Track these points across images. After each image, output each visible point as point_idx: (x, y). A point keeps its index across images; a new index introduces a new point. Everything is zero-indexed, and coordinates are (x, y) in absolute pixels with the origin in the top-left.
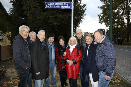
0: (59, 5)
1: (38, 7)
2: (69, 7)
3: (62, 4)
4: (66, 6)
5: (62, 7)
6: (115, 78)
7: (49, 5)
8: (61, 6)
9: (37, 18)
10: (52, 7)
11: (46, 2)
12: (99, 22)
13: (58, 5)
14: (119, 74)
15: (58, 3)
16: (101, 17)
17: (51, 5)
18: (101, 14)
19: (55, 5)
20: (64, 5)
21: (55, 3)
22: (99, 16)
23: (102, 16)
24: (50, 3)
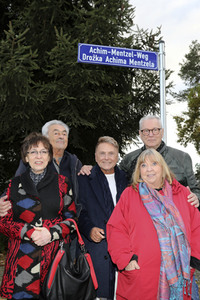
0: (123, 58)
2: (153, 66)
3: (130, 55)
4: (144, 60)
5: (131, 62)
7: (91, 54)
8: (127, 59)
10: (101, 59)
11: (81, 45)
12: (179, 141)
13: (120, 57)
15: (120, 50)
17: (99, 55)
18: (184, 113)
19: (110, 56)
20: (136, 59)
21: (109, 50)
22: (178, 120)
23: (186, 122)
24: (94, 48)
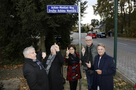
0: (64, 9)
1: (34, 7)
2: (76, 11)
3: (67, 8)
4: (72, 9)
5: (67, 11)
6: (121, 80)
7: (52, 9)
8: (66, 10)
9: (33, 20)
10: (56, 11)
11: (48, 6)
12: (94, 14)
14: (123, 75)
15: (63, 6)
16: (95, 8)
17: (55, 9)
18: (96, 5)
19: (59, 9)
20: (69, 9)
21: (59, 7)
22: (94, 7)
23: (97, 7)
24: (53, 6)
